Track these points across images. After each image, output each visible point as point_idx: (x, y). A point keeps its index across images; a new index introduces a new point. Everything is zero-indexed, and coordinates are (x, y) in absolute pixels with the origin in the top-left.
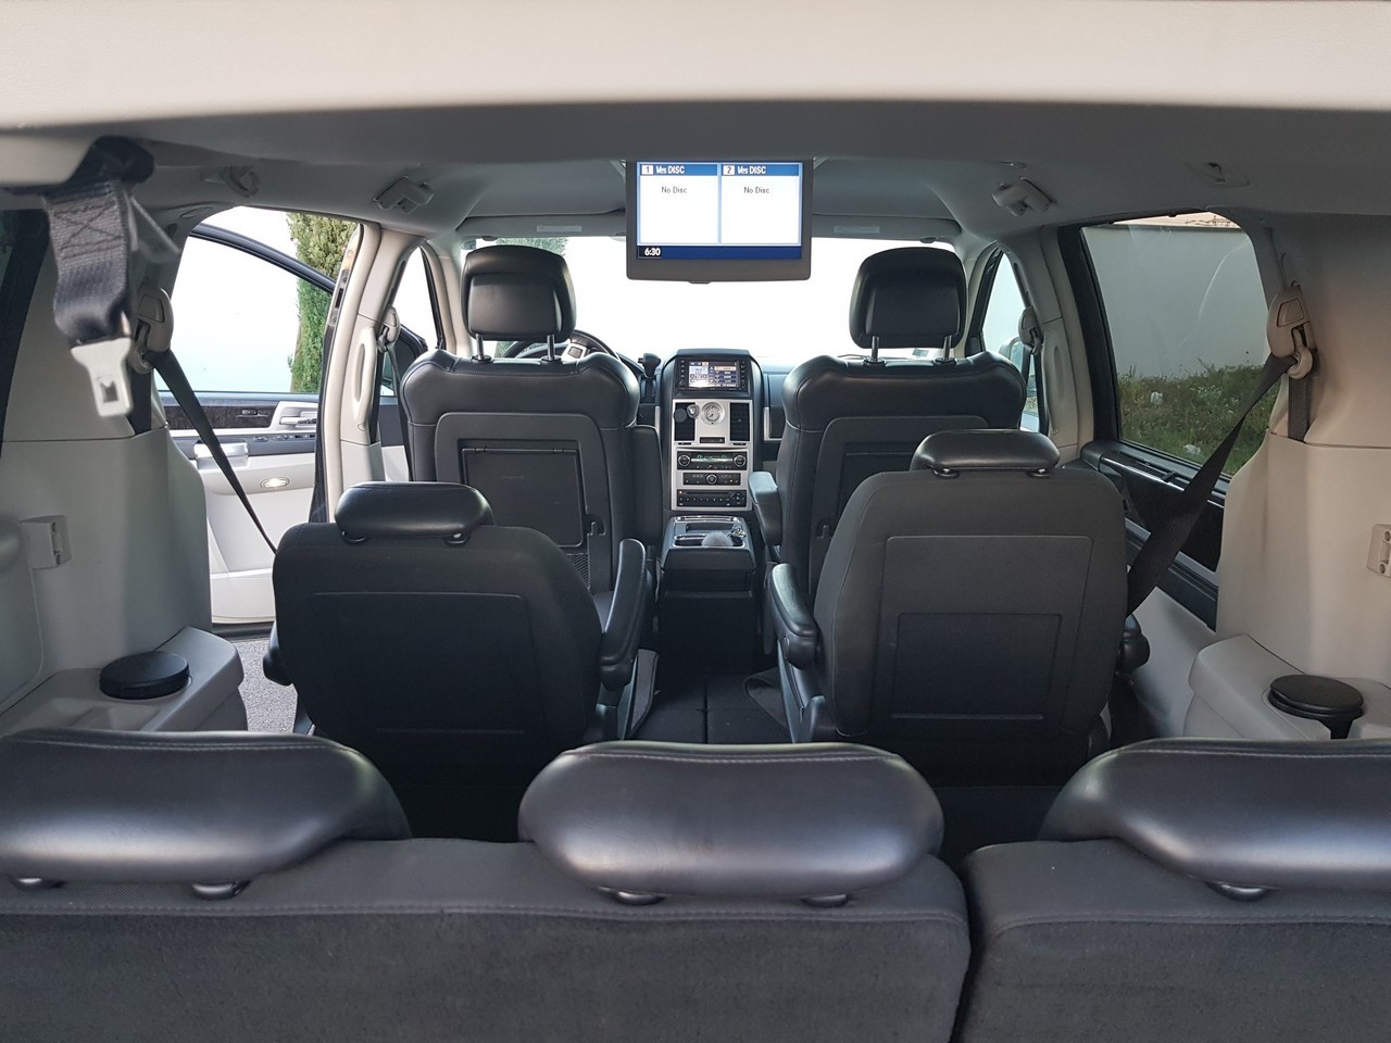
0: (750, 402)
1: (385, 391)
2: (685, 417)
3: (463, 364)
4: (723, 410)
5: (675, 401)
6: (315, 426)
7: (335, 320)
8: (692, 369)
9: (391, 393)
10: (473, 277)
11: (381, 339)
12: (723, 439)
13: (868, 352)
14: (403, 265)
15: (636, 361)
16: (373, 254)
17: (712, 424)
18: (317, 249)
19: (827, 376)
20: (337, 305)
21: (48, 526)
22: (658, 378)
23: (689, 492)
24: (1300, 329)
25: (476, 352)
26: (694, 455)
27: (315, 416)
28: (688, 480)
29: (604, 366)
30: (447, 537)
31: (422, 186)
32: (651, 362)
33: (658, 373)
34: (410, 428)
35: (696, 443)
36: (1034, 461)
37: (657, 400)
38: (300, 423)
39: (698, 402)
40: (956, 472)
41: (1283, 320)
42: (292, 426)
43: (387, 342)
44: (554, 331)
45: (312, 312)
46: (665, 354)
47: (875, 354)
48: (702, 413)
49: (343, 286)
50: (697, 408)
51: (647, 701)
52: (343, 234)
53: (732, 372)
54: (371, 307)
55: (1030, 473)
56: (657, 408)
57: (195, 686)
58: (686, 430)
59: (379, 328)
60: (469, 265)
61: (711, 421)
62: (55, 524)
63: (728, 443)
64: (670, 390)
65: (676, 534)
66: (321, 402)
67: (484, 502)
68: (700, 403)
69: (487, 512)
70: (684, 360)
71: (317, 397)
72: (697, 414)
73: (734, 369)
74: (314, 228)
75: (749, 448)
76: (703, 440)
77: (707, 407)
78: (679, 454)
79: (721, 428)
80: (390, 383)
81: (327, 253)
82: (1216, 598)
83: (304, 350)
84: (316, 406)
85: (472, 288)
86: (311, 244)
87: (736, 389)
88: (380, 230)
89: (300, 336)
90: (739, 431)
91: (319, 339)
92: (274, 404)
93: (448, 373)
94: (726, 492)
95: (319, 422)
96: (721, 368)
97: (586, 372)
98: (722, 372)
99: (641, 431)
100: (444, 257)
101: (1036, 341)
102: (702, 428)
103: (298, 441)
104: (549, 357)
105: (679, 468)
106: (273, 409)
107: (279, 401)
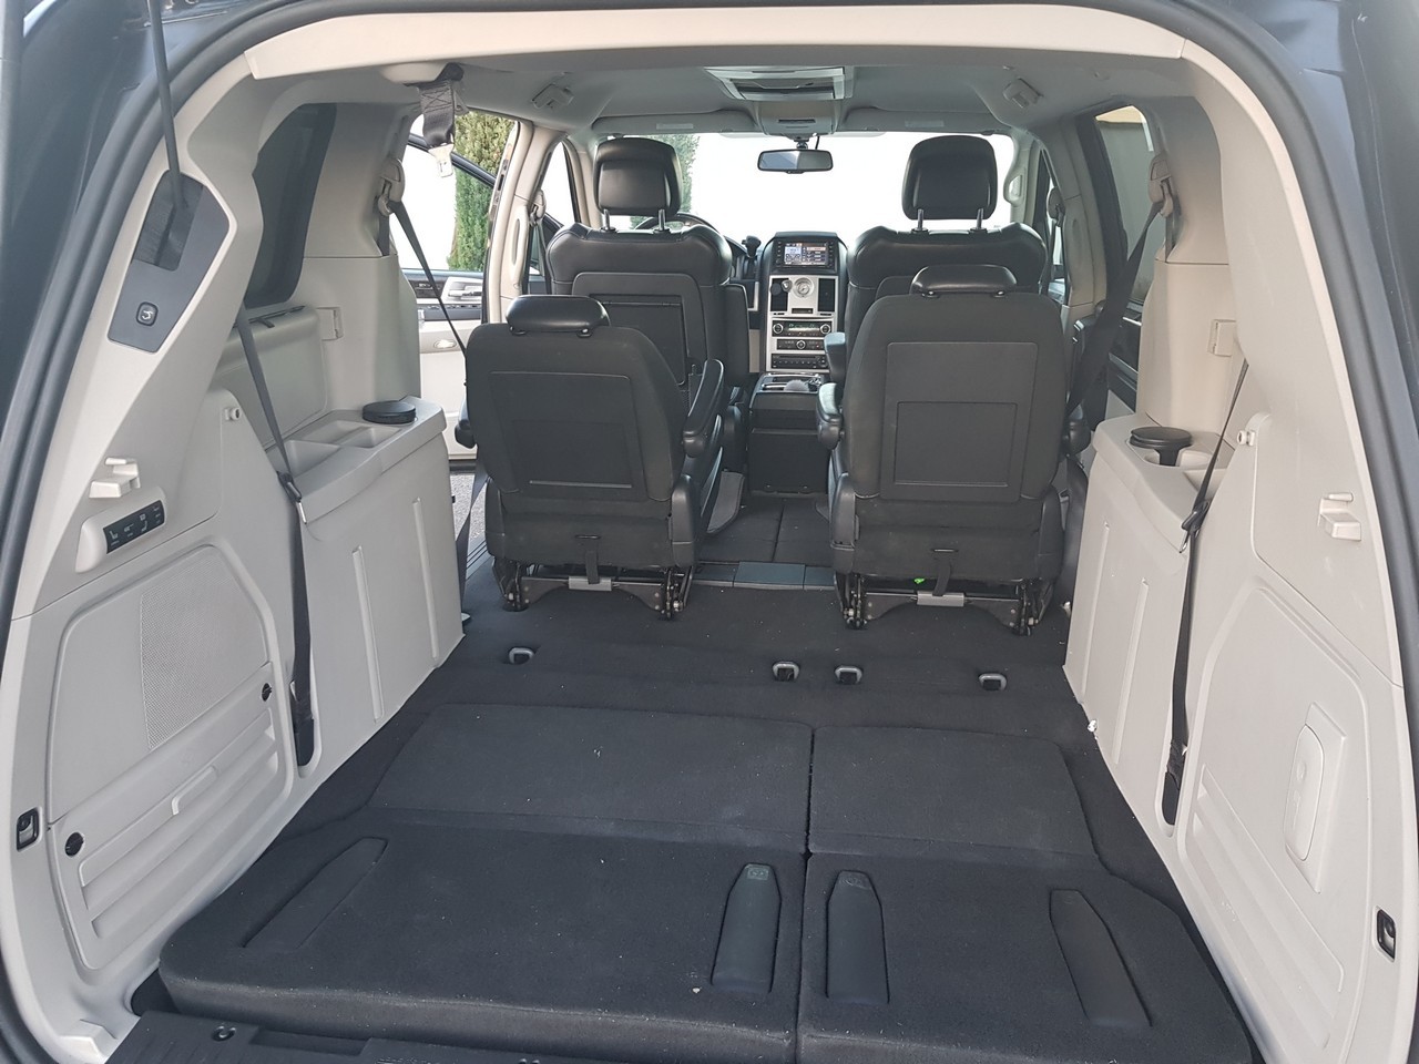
0: (836, 278)
1: (533, 271)
2: (779, 291)
3: (594, 234)
4: (813, 284)
5: (772, 277)
6: (480, 298)
7: (497, 200)
8: (788, 250)
9: (537, 272)
10: (603, 163)
11: (532, 215)
12: (812, 310)
13: (914, 224)
14: (550, 155)
15: (740, 243)
16: (526, 148)
17: (803, 296)
18: (471, 154)
19: (881, 242)
20: (499, 188)
21: (332, 311)
22: (759, 258)
23: (782, 356)
24: (1167, 180)
25: (605, 225)
26: (786, 324)
27: (480, 289)
28: (781, 345)
29: (706, 236)
30: (578, 331)
31: (566, 90)
32: (753, 243)
33: (759, 254)
34: (553, 285)
35: (788, 313)
36: (995, 286)
37: (757, 276)
38: (465, 295)
39: (791, 277)
40: (937, 293)
41: (1155, 176)
42: (458, 298)
43: (537, 218)
44: (665, 207)
45: (466, 213)
46: (765, 238)
47: (920, 224)
48: (794, 287)
49: (504, 173)
50: (790, 283)
51: (733, 511)
52: (495, 142)
53: (822, 252)
54: (524, 190)
55: (993, 294)
56: (757, 283)
57: (420, 420)
58: (780, 302)
59: (530, 207)
60: (600, 154)
61: (802, 294)
62: (335, 311)
63: (816, 314)
64: (768, 268)
65: (766, 383)
66: (485, 279)
67: (604, 312)
68: (793, 278)
69: (605, 317)
70: (781, 241)
71: (482, 274)
72: (789, 288)
73: (824, 249)
74: (469, 136)
75: (834, 318)
76: (794, 310)
77: (800, 282)
78: (774, 322)
79: (811, 301)
80: (536, 264)
81: (481, 158)
82: (1136, 388)
83: (459, 249)
84: (481, 281)
85: (602, 172)
86: (467, 150)
87: (825, 267)
88: (532, 127)
89: (455, 237)
90: (825, 303)
91: (472, 239)
92: (444, 279)
93: (583, 241)
94: (813, 356)
95: (484, 294)
96: (813, 249)
97: (688, 239)
98: (813, 252)
99: (732, 289)
100: (581, 152)
101: (1060, 216)
102: (794, 301)
103: (463, 310)
104: (659, 227)
105: (774, 335)
106: (443, 283)
107: (447, 276)
